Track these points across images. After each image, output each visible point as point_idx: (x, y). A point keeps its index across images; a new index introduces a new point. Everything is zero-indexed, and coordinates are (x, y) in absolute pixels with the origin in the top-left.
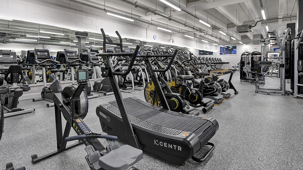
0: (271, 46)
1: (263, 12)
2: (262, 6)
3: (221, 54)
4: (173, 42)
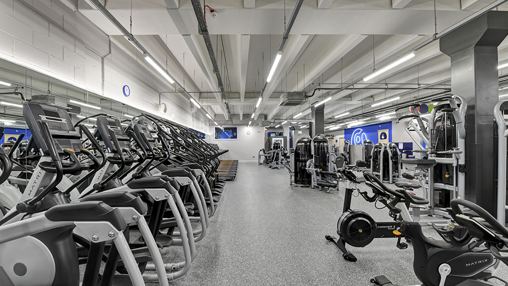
0: (266, 129)
3: (216, 138)
4: (165, 111)
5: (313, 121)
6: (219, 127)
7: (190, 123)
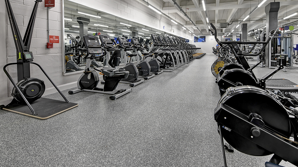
0: (224, 37)
1: (207, 19)
2: (206, 15)
3: (194, 42)
4: (173, 32)
5: (242, 33)
6: (196, 36)
7: (182, 35)
